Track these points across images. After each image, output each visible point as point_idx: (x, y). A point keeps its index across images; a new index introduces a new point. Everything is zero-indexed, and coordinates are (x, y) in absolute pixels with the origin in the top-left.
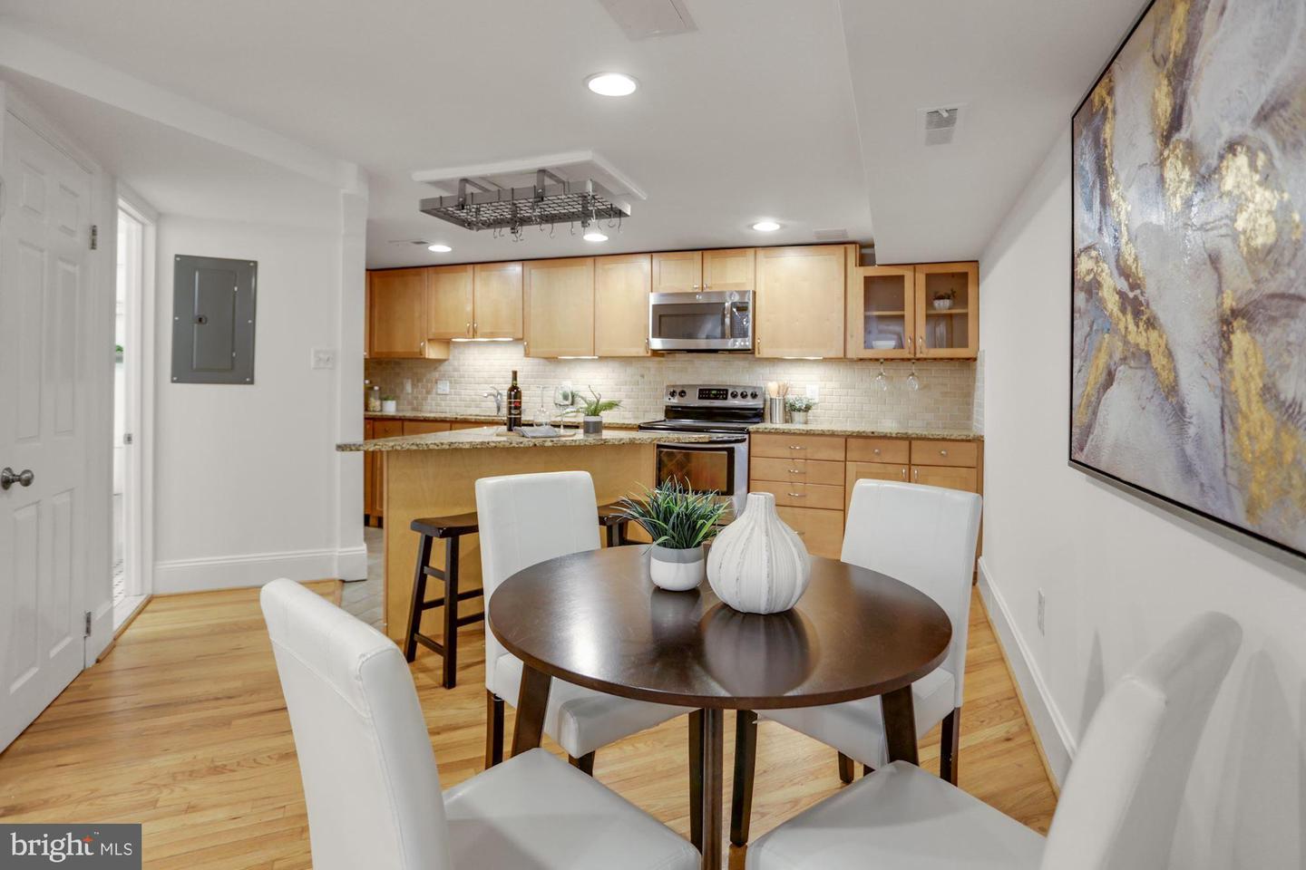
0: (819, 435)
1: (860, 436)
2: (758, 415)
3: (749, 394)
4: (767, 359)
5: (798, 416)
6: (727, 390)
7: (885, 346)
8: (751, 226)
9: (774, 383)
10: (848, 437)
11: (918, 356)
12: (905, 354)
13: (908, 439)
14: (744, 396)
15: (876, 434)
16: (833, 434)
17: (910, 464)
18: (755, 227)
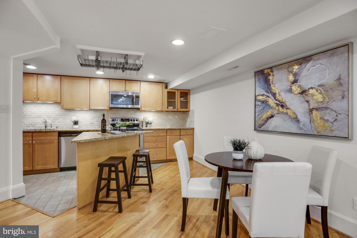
0: (161, 130)
1: (170, 129)
2: (137, 125)
3: (136, 120)
4: (144, 111)
5: (148, 125)
6: (129, 119)
7: (171, 108)
8: (147, 77)
9: (142, 117)
10: (167, 130)
11: (179, 110)
12: (176, 110)
13: (180, 129)
14: (134, 120)
15: (173, 129)
16: (164, 129)
17: (180, 135)
18: (148, 77)
